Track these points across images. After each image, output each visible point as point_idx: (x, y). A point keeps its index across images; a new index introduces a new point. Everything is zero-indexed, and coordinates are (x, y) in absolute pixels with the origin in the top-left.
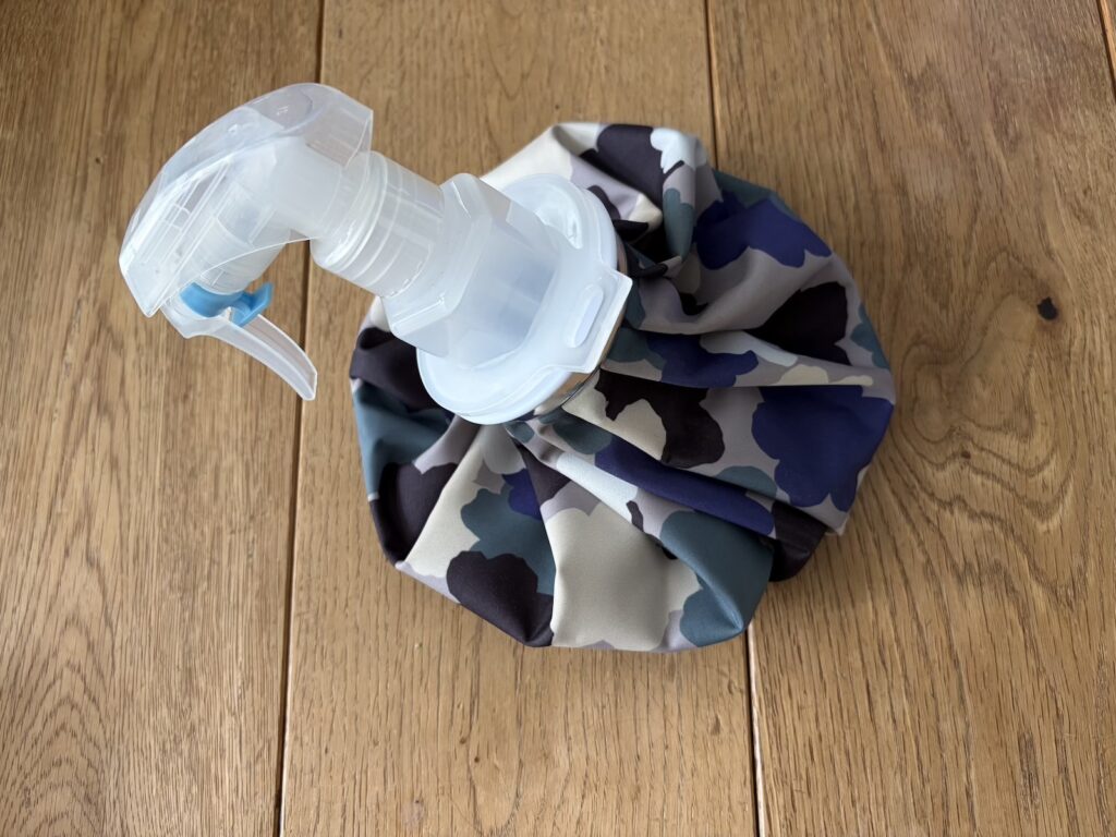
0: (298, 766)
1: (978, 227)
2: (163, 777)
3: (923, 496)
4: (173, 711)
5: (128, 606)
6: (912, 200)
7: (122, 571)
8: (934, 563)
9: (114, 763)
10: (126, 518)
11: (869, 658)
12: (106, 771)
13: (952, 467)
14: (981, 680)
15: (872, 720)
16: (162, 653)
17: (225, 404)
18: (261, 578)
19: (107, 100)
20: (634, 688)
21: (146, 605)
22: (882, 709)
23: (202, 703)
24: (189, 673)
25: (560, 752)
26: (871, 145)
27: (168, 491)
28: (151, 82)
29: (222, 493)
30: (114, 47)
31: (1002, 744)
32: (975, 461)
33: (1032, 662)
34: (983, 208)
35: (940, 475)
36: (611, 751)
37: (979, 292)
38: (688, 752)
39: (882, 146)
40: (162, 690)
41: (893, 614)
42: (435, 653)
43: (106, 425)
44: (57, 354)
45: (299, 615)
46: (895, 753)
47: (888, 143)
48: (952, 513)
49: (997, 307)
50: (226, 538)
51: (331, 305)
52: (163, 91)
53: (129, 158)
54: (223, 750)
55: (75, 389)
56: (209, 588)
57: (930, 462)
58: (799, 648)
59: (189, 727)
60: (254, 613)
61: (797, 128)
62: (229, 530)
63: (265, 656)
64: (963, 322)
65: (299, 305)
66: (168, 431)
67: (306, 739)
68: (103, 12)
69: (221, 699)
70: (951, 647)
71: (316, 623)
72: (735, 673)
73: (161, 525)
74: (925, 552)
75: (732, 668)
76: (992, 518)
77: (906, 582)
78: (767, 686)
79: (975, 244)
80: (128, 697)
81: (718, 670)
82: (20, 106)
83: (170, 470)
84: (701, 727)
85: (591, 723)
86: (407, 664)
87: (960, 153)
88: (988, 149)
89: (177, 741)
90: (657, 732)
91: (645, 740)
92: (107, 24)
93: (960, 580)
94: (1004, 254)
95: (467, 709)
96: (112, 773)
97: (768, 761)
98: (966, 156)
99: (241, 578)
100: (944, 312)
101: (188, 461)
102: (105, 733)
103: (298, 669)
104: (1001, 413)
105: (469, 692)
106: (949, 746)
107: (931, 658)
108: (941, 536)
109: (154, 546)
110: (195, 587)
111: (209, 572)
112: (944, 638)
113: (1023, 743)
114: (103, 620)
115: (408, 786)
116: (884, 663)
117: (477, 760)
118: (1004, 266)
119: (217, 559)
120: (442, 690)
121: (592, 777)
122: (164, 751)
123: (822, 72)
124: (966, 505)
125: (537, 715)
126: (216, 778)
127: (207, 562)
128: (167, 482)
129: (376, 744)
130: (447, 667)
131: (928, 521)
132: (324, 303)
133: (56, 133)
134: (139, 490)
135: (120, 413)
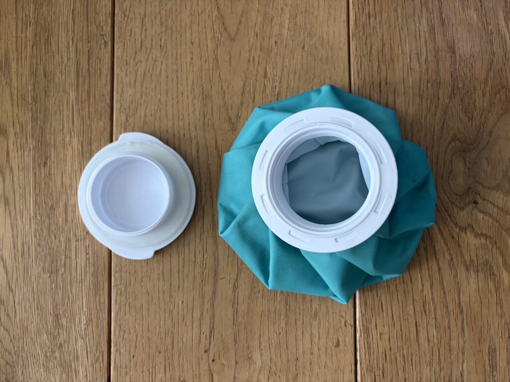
0: (119, 365)
1: (492, 74)
2: (47, 369)
3: (451, 224)
4: (49, 336)
5: (21, 281)
6: (458, 56)
7: (16, 262)
8: (455, 260)
9: (21, 363)
10: (15, 233)
11: (418, 309)
12: (16, 366)
13: (468, 209)
14: (473, 320)
15: (417, 340)
16: (41, 306)
17: (68, 168)
18: (94, 266)
20: (296, 324)
21: (30, 281)
22: (423, 335)
23: (65, 333)
24: (57, 317)
25: (257, 356)
26: (437, 22)
27: (39, 217)
29: (70, 219)
31: (480, 351)
32: (480, 206)
33: (499, 310)
34: (495, 62)
35: (462, 213)
36: (283, 356)
37: (489, 112)
38: (323, 356)
39: (443, 23)
40: (43, 325)
41: (431, 286)
42: (190, 306)
45: (116, 286)
46: (428, 357)
47: (446, 21)
48: (466, 234)
49: (498, 120)
50: (74, 244)
51: (127, 111)
54: (78, 357)
56: (65, 270)
57: (457, 206)
58: (382, 304)
59: (58, 344)
60: (91, 285)
61: (396, 10)
62: (75, 240)
63: (98, 308)
64: (480, 128)
65: (109, 111)
66: (36, 184)
67: (122, 351)
69: (76, 331)
70: (460, 303)
71: (125, 290)
72: (348, 316)
73: (36, 236)
74: (450, 254)
75: (347, 314)
76: (486, 236)
77: (439, 270)
78: (365, 323)
79: (489, 83)
80: (25, 329)
81: (340, 315)
83: (39, 205)
84: (330, 344)
85: (273, 342)
86: (175, 312)
87: (485, 29)
88: (500, 28)
89: (53, 352)
90: (307, 346)
91: (301, 351)
93: (467, 269)
94: (504, 90)
95: (208, 335)
96: (19, 367)
97: (363, 361)
98: (488, 31)
99: (83, 266)
100: (470, 122)
101: (49, 201)
102: (14, 347)
103: (117, 315)
104: (496, 180)
105: (209, 327)
106: (455, 352)
107: (449, 309)
108: (459, 246)
109: (33, 248)
110: (57, 271)
111: (65, 262)
112: (457, 298)
113: (491, 350)
114: (8, 288)
115: (177, 374)
116: (425, 312)
117: (213, 361)
118: (504, 97)
119: (69, 255)
120: (195, 325)
121: (273, 369)
122: (47, 357)
124: (473, 230)
125: (245, 338)
126: (75, 371)
127: (63, 257)
128: (38, 213)
129: (160, 353)
130: (197, 314)
131: (453, 238)
132: (123, 110)
134: (22, 217)
135: (7, 172)
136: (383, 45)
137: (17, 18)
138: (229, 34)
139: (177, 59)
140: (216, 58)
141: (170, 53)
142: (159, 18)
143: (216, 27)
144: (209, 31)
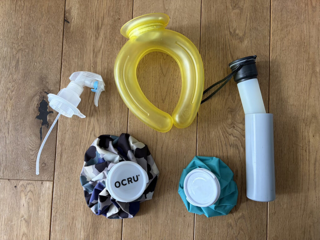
3: (226, 133)
10: (100, 129)
13: (232, 129)
17: (116, 112)
19: (93, 55)
27: (107, 125)
28: (101, 52)
29: (116, 126)
30: (94, 44)
32: (235, 128)
35: (229, 130)
36: (175, 168)
41: (219, 151)
43: (96, 114)
44: (87, 101)
48: (231, 136)
52: (103, 54)
53: (98, 66)
55: (91, 107)
57: (228, 128)
61: (214, 69)
66: (107, 116)
68: (91, 37)
74: (225, 142)
76: (237, 137)
77: (222, 146)
82: (77, 55)
83: (107, 122)
92: (92, 39)
93: (230, 146)
101: (110, 121)
108: (228, 140)
123: (219, 58)
124: (233, 135)
131: (227, 137)
133: (84, 60)
134: (102, 125)
135: (98, 112)
136: (209, 79)
137: (102, 67)
138: (164, 75)
139: (148, 81)
140: (159, 81)
141: (146, 79)
142: (143, 68)
143: (160, 72)
144: (158, 73)
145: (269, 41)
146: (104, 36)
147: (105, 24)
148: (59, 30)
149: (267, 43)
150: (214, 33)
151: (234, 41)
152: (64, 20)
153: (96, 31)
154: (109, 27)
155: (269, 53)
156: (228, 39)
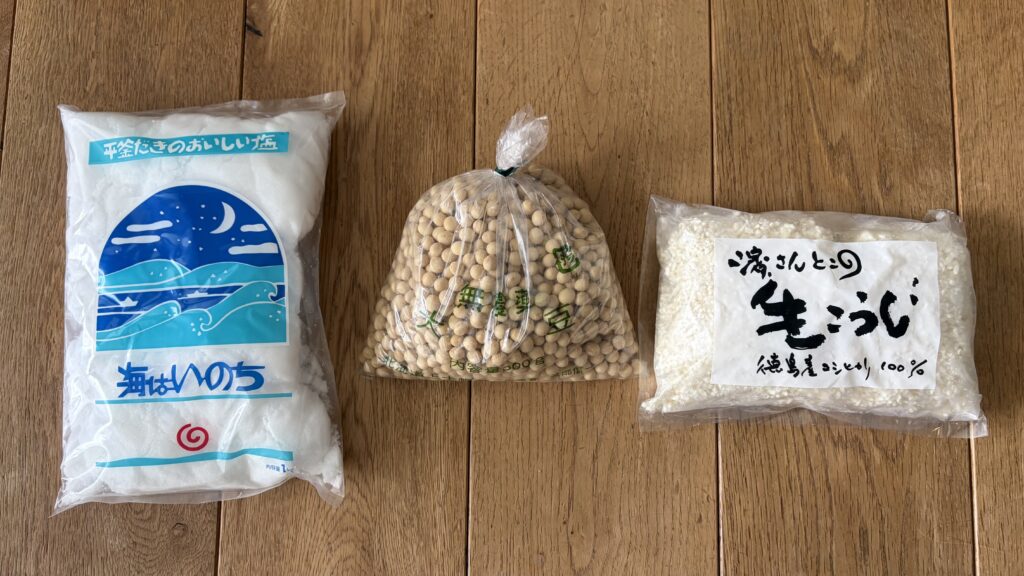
145: (947, 75)
146: (382, 75)
147: (383, 36)
148: (225, 62)
149: (942, 83)
150: (758, 56)
151: (826, 81)
152: (245, 25)
153: (353, 58)
154: (395, 44)
155: (950, 118)
156: (807, 73)
